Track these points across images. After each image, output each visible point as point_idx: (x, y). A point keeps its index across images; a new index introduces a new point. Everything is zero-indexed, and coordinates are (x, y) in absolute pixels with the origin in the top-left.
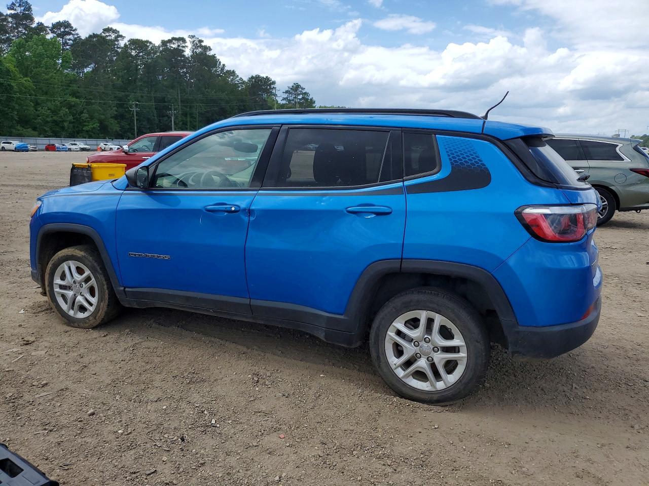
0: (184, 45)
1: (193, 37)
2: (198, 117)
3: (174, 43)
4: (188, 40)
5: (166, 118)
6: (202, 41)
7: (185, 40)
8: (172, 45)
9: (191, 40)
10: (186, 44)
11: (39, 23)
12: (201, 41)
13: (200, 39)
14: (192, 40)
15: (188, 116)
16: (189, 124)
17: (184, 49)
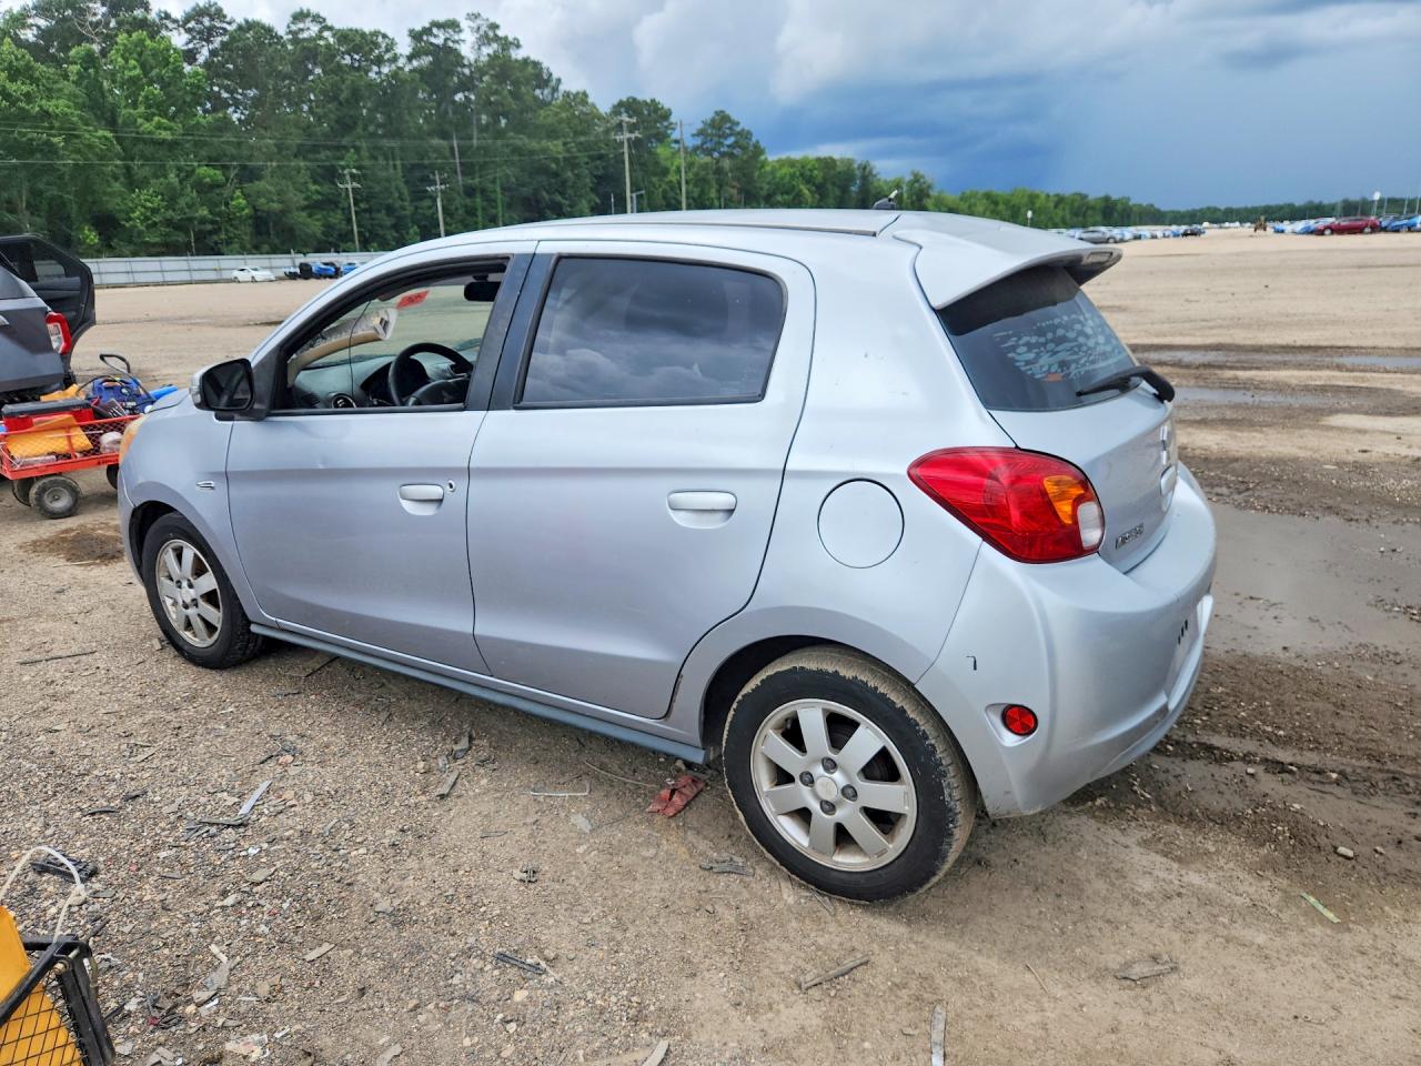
0: (456, 37)
1: (477, 16)
2: (500, 196)
3: (435, 36)
4: (464, 24)
5: (427, 203)
6: (497, 27)
7: (458, 26)
8: (433, 40)
9: (471, 24)
10: (462, 36)
11: (160, 11)
12: (494, 27)
13: (492, 20)
14: (474, 25)
15: (478, 195)
16: (479, 213)
17: (457, 46)
